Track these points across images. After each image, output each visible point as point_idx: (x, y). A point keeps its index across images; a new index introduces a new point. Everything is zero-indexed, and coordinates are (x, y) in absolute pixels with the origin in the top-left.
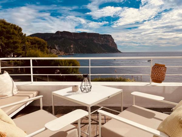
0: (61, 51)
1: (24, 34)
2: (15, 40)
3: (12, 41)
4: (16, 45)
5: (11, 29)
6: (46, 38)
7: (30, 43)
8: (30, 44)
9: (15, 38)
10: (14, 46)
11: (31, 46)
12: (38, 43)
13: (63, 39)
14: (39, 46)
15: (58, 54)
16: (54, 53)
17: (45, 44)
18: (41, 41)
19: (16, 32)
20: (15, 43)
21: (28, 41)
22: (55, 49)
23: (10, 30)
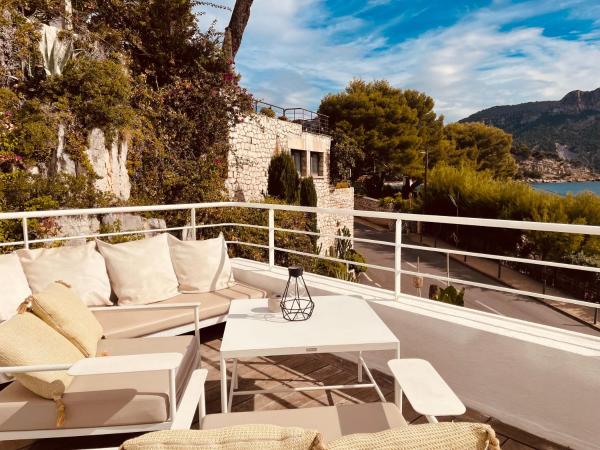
0: (576, 164)
1: (437, 118)
2: (405, 138)
3: (396, 141)
4: (409, 151)
5: (399, 107)
6: (522, 122)
7: (454, 141)
8: (454, 147)
9: (407, 132)
10: (401, 155)
11: (459, 152)
12: (480, 141)
13: (592, 118)
14: (483, 151)
15: (563, 177)
16: (548, 173)
17: (505, 144)
18: (491, 134)
19: (412, 114)
20: (404, 146)
21: (450, 138)
22: (556, 157)
23: (396, 108)
